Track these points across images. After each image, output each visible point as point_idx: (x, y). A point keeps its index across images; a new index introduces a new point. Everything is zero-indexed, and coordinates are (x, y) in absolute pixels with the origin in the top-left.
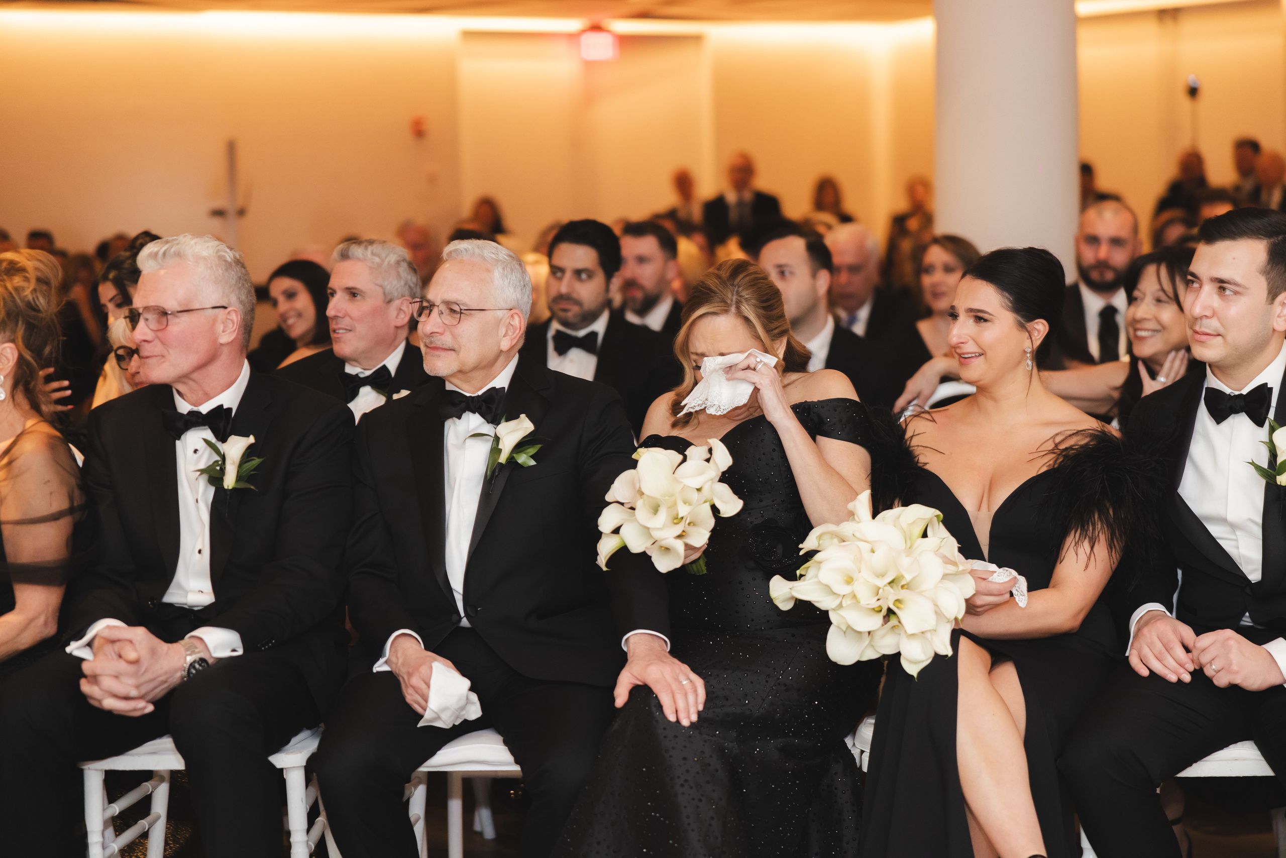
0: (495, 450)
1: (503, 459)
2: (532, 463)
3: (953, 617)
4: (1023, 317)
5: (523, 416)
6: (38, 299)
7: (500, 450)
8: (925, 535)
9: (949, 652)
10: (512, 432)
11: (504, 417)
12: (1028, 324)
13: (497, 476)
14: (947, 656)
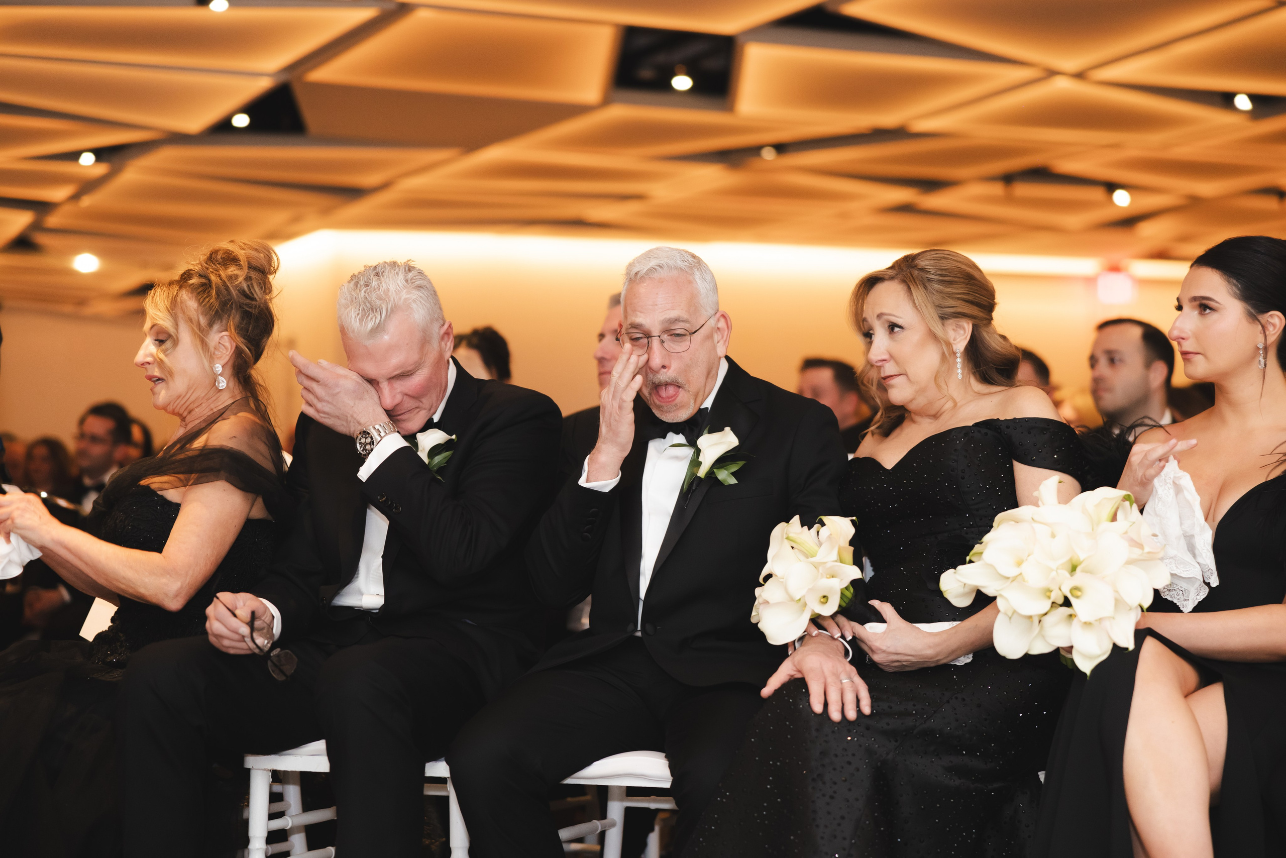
0: (695, 463)
1: (702, 472)
2: (733, 481)
3: (1136, 604)
4: (1254, 306)
5: (727, 429)
6: (253, 288)
7: (700, 464)
8: (1114, 518)
9: (1130, 645)
10: (712, 445)
11: (707, 428)
12: (1261, 316)
13: (694, 491)
14: (1127, 649)
